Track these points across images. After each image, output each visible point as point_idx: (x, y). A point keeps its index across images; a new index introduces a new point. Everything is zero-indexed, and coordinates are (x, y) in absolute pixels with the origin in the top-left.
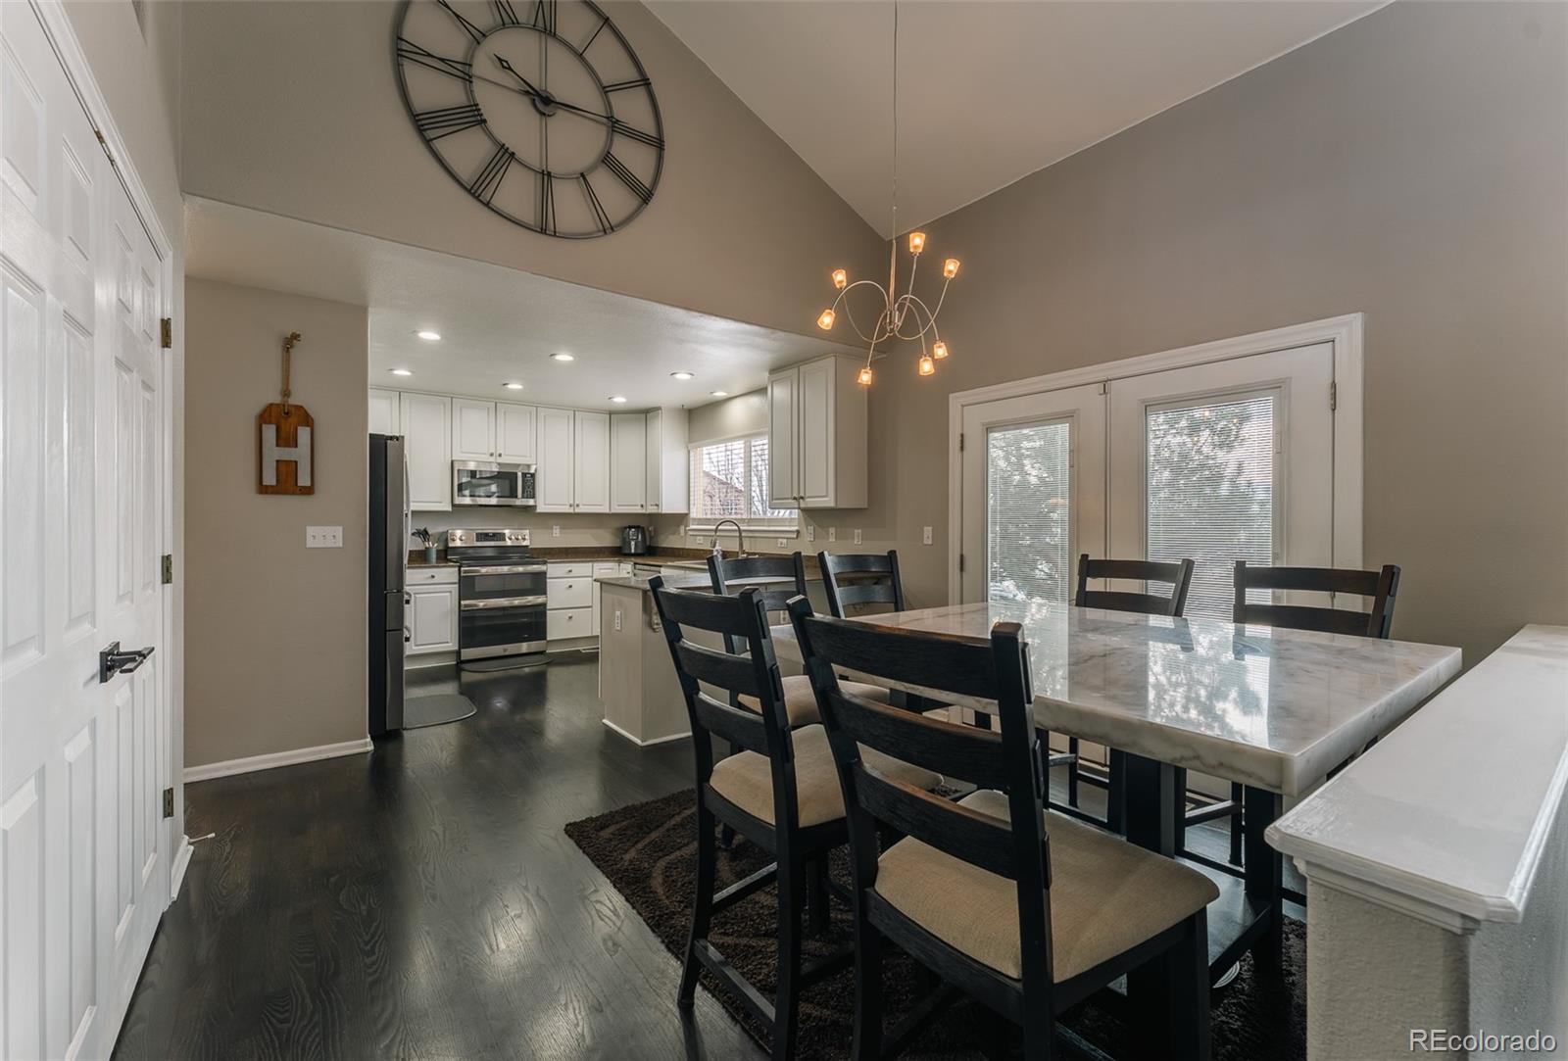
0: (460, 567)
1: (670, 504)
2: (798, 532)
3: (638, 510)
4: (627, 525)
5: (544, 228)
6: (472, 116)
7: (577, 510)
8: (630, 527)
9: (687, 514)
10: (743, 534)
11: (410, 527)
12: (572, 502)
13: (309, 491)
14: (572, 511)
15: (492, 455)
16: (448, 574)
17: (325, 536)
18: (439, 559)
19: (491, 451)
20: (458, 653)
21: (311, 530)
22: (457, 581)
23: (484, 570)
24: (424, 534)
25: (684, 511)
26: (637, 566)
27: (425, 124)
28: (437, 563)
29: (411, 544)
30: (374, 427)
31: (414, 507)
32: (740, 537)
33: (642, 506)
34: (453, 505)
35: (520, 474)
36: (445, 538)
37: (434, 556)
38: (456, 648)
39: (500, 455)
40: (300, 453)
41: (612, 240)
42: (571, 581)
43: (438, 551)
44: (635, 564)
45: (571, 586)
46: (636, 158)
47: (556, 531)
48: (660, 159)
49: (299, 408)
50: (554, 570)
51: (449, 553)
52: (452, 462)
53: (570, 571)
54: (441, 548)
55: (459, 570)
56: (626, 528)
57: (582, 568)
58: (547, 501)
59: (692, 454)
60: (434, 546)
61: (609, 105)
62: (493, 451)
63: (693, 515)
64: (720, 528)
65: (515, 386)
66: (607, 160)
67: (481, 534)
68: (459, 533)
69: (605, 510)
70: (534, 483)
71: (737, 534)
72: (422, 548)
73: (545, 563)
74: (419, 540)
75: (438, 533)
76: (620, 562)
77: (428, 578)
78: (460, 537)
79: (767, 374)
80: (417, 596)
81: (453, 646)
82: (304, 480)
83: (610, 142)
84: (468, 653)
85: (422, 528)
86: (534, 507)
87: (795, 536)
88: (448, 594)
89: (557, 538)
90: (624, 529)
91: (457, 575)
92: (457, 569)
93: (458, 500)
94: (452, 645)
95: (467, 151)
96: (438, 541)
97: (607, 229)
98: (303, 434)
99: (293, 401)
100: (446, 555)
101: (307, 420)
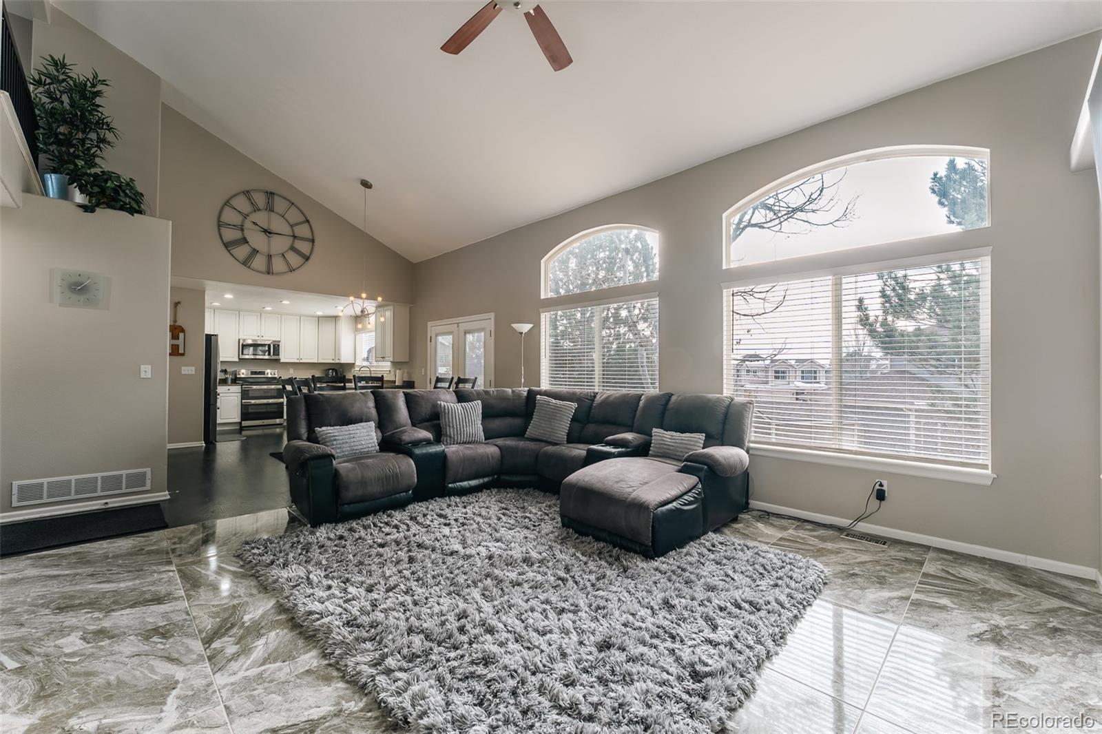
1: (345, 358)
2: (390, 371)
3: (331, 361)
4: (327, 368)
5: (269, 272)
6: (244, 241)
7: (301, 361)
8: (329, 369)
11: (219, 368)
12: (298, 358)
13: (183, 355)
14: (298, 361)
16: (236, 389)
17: (188, 370)
18: (232, 383)
20: (241, 423)
21: (183, 368)
22: (241, 392)
23: (254, 387)
24: (225, 371)
25: (353, 362)
27: (228, 245)
29: (220, 376)
30: (207, 331)
31: (221, 359)
33: (334, 360)
34: (239, 359)
35: (272, 345)
36: (235, 373)
37: (230, 381)
38: (240, 421)
39: (262, 337)
40: (180, 342)
41: (294, 274)
43: (232, 380)
46: (304, 247)
47: (291, 371)
48: (313, 245)
49: (180, 326)
51: (237, 380)
52: (240, 340)
54: (233, 377)
55: (242, 387)
58: (284, 357)
59: (357, 336)
60: (230, 377)
61: (293, 231)
62: (259, 335)
63: (357, 363)
65: (268, 309)
66: (293, 249)
67: (254, 372)
68: (243, 371)
69: (315, 361)
70: (279, 349)
72: (224, 377)
74: (223, 374)
75: (232, 371)
77: (227, 390)
78: (243, 373)
81: (238, 420)
82: (181, 351)
83: (293, 241)
84: (245, 423)
85: (225, 369)
86: (280, 360)
88: (238, 397)
89: (292, 374)
90: (326, 370)
91: (240, 389)
92: (240, 387)
93: (241, 357)
95: (242, 252)
96: (232, 374)
97: (292, 270)
98: (181, 335)
99: (177, 324)
100: (235, 381)
101: (183, 331)
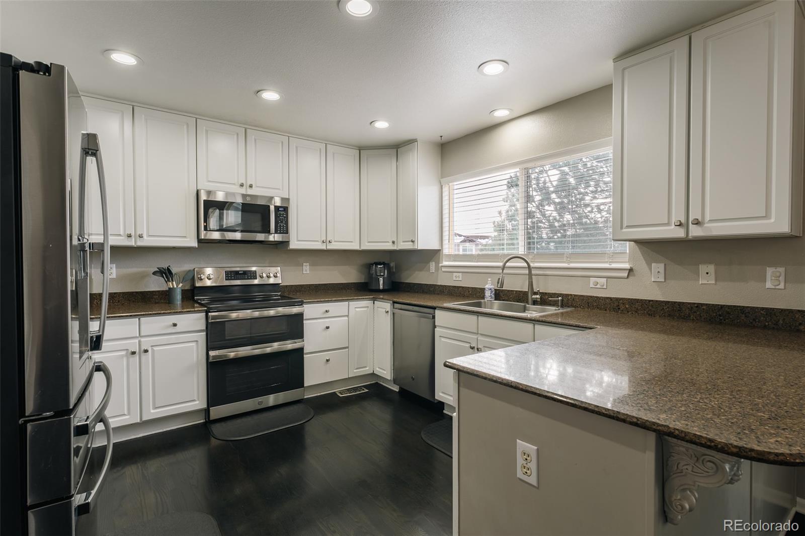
0: (207, 312)
1: (426, 241)
2: (631, 270)
3: (389, 246)
4: (372, 262)
7: (330, 247)
8: (377, 264)
9: (438, 251)
10: (533, 272)
12: (324, 239)
14: (323, 247)
15: (242, 185)
16: (194, 321)
18: (184, 302)
19: (240, 182)
20: (207, 411)
22: (204, 328)
23: (235, 314)
24: (167, 273)
25: (436, 246)
26: (397, 305)
28: (183, 307)
32: (530, 275)
33: (393, 242)
34: (200, 241)
35: (272, 208)
36: (191, 277)
37: (178, 297)
38: (205, 406)
39: (251, 186)
42: (327, 322)
43: (184, 292)
44: (394, 302)
45: (328, 328)
47: (306, 268)
50: (311, 311)
51: (196, 292)
52: (198, 191)
53: (327, 311)
54: (187, 288)
55: (207, 317)
56: (372, 264)
57: (338, 308)
58: (299, 236)
59: (445, 189)
60: (177, 286)
62: (244, 182)
63: (446, 251)
64: (508, 264)
65: (269, 95)
67: (231, 272)
68: (209, 271)
69: (355, 246)
70: (287, 217)
71: (527, 272)
72: (164, 288)
73: (301, 303)
74: (161, 280)
75: (184, 271)
76: (374, 300)
77: (168, 327)
78: (209, 275)
79: (611, 64)
80: (155, 348)
81: (200, 404)
84: (218, 411)
85: (165, 266)
86: (287, 243)
87: (626, 275)
88: (194, 344)
89: (307, 275)
90: (369, 266)
91: (203, 322)
92: (204, 314)
93: (204, 235)
94: (199, 402)
96: (184, 280)
100: (191, 296)
